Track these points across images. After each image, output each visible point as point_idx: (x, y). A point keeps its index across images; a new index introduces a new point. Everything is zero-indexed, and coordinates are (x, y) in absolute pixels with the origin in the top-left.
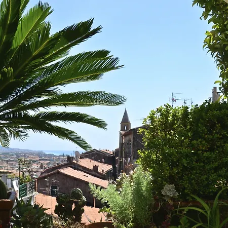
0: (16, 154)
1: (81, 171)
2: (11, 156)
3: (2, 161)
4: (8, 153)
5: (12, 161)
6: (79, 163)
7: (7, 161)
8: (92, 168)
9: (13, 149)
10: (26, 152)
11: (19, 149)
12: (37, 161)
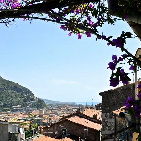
0: (58, 105)
1: (85, 118)
2: (54, 106)
3: (48, 110)
4: (52, 105)
5: (55, 110)
6: (84, 113)
7: (51, 110)
8: (92, 116)
9: (56, 102)
10: (64, 103)
11: (59, 102)
12: (71, 109)
